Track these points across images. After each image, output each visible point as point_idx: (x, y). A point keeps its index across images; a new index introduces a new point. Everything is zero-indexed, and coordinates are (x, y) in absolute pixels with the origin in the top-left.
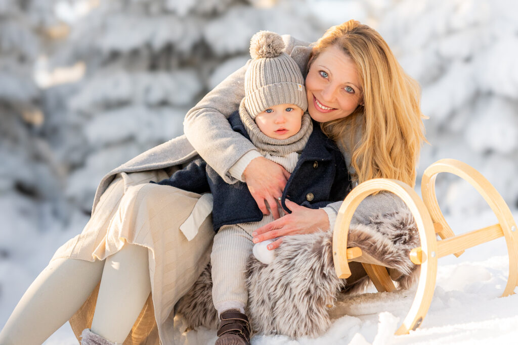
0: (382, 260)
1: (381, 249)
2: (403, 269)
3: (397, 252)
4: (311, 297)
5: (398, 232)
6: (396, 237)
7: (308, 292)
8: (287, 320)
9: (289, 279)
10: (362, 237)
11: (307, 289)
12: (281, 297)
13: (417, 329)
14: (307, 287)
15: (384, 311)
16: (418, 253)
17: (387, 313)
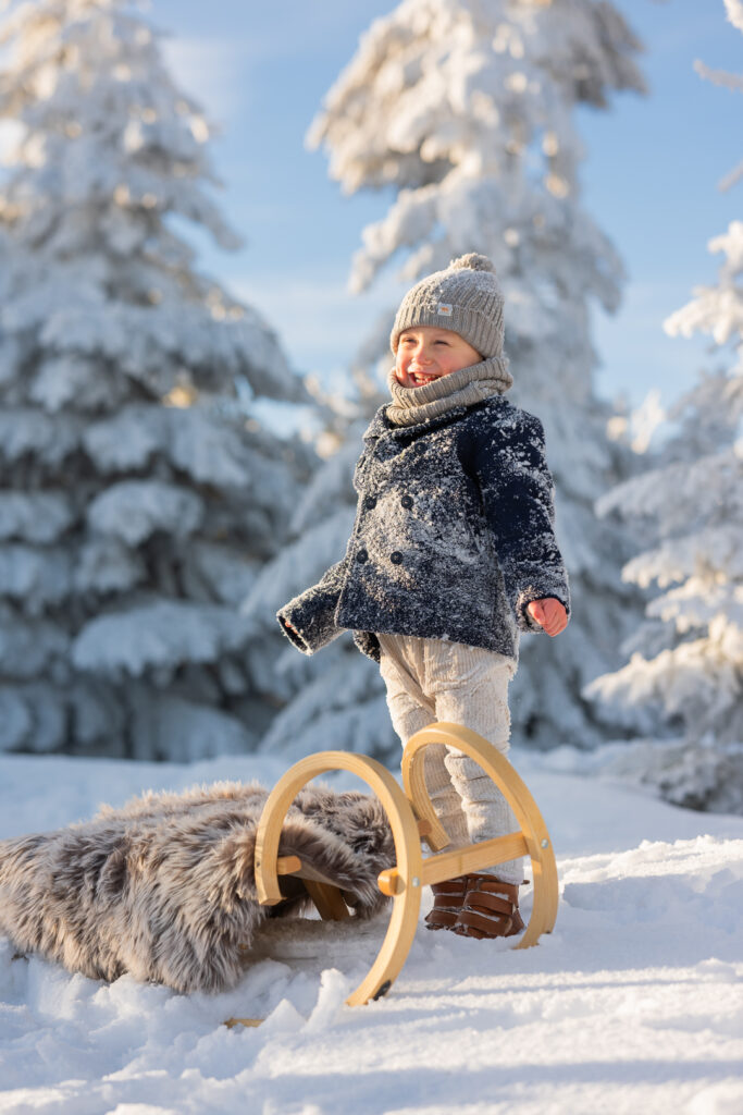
0: (334, 878)
1: (332, 861)
2: (365, 896)
3: (359, 866)
4: (214, 932)
5: (362, 833)
6: (356, 842)
7: (210, 923)
8: (175, 963)
9: (182, 901)
10: (303, 840)
11: (209, 918)
12: (167, 927)
13: (381, 998)
14: (208, 914)
15: (329, 968)
16: (391, 878)
17: (334, 971)
